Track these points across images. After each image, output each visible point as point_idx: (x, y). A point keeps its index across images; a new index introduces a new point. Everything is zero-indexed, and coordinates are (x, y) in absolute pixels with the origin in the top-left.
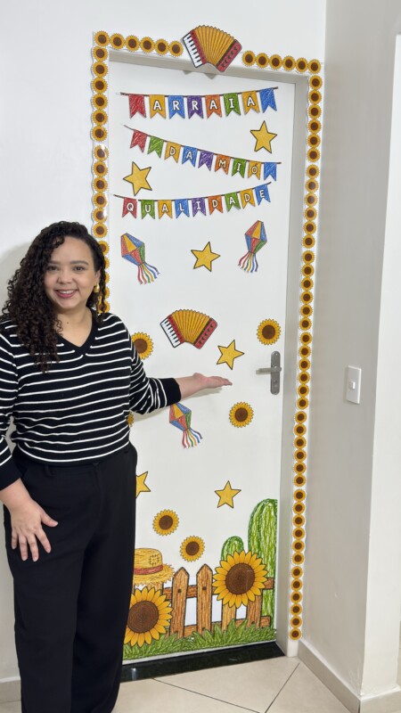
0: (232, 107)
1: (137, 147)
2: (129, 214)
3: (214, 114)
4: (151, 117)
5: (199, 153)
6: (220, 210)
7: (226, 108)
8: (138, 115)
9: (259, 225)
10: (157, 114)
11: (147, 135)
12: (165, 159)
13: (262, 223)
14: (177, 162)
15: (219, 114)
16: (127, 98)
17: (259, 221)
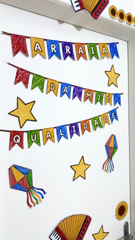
0: (93, 53)
1: (21, 84)
2: (16, 145)
3: (81, 58)
4: (33, 56)
5: (72, 88)
6: (89, 131)
7: (89, 54)
8: (20, 54)
9: (113, 137)
10: (38, 55)
11: (30, 73)
12: (47, 93)
13: (115, 135)
14: (56, 96)
15: (85, 58)
16: (9, 38)
17: (112, 135)
